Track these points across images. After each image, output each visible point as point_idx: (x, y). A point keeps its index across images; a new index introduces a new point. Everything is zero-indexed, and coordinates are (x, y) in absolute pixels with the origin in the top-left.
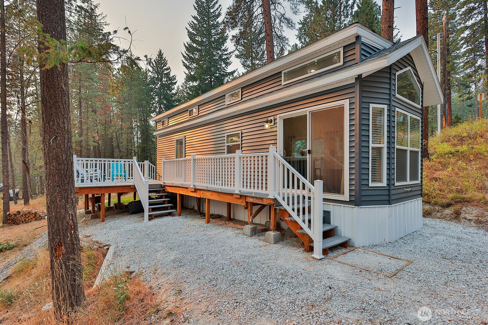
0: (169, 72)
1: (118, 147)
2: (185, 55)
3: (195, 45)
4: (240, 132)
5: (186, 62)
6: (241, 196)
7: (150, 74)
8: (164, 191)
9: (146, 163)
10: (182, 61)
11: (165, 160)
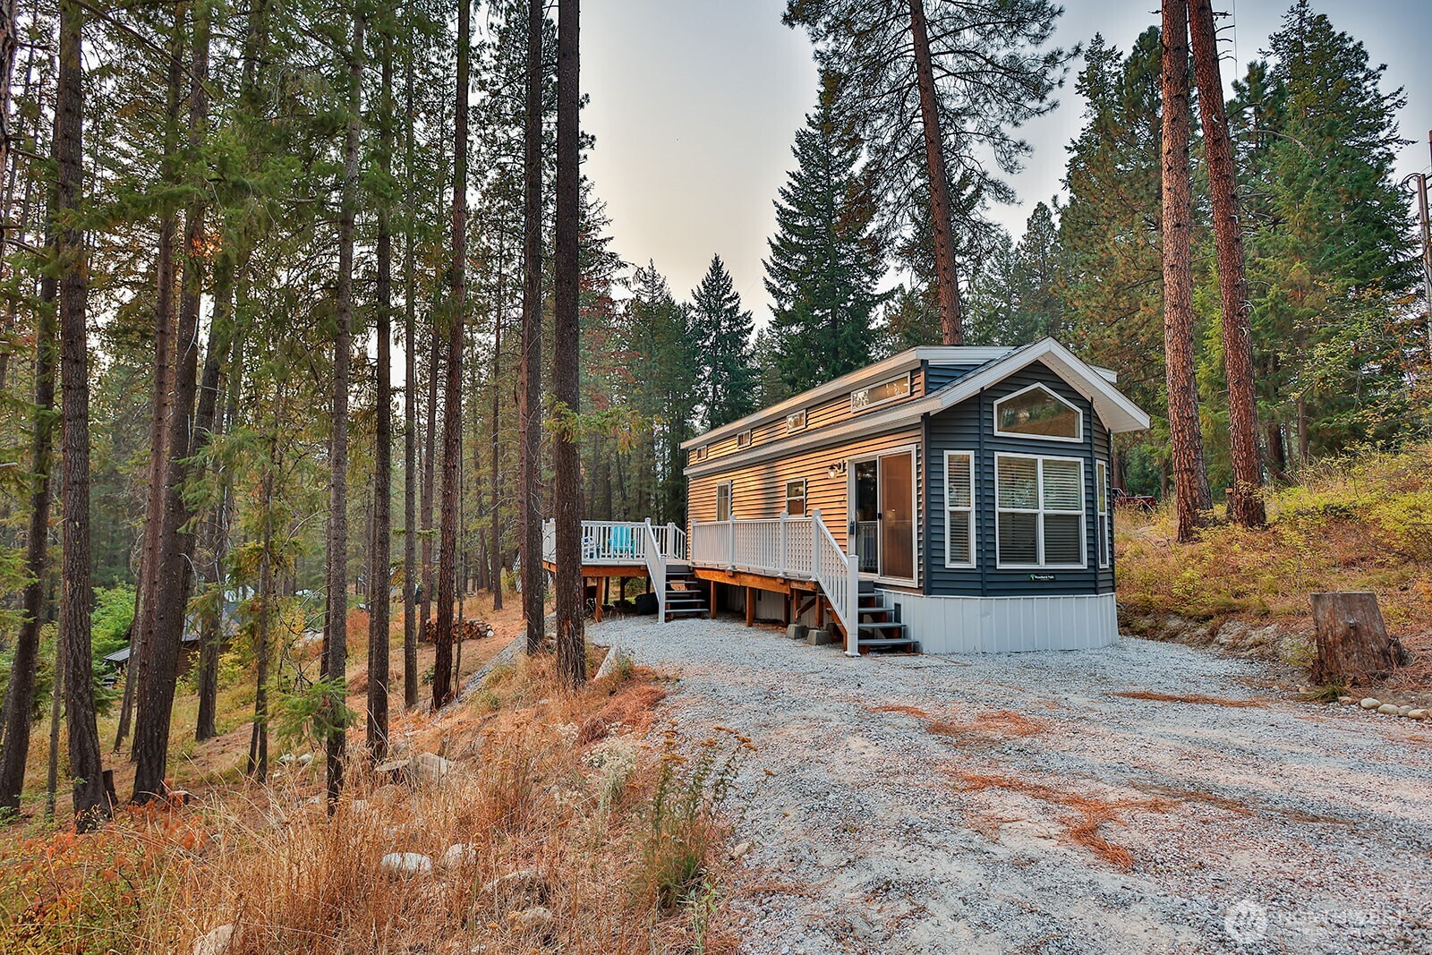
0: (736, 307)
1: (621, 486)
2: (771, 264)
3: (794, 239)
4: (803, 479)
5: (774, 281)
6: (785, 580)
7: (693, 313)
8: (693, 577)
9: (671, 526)
10: (765, 279)
11: (696, 524)
